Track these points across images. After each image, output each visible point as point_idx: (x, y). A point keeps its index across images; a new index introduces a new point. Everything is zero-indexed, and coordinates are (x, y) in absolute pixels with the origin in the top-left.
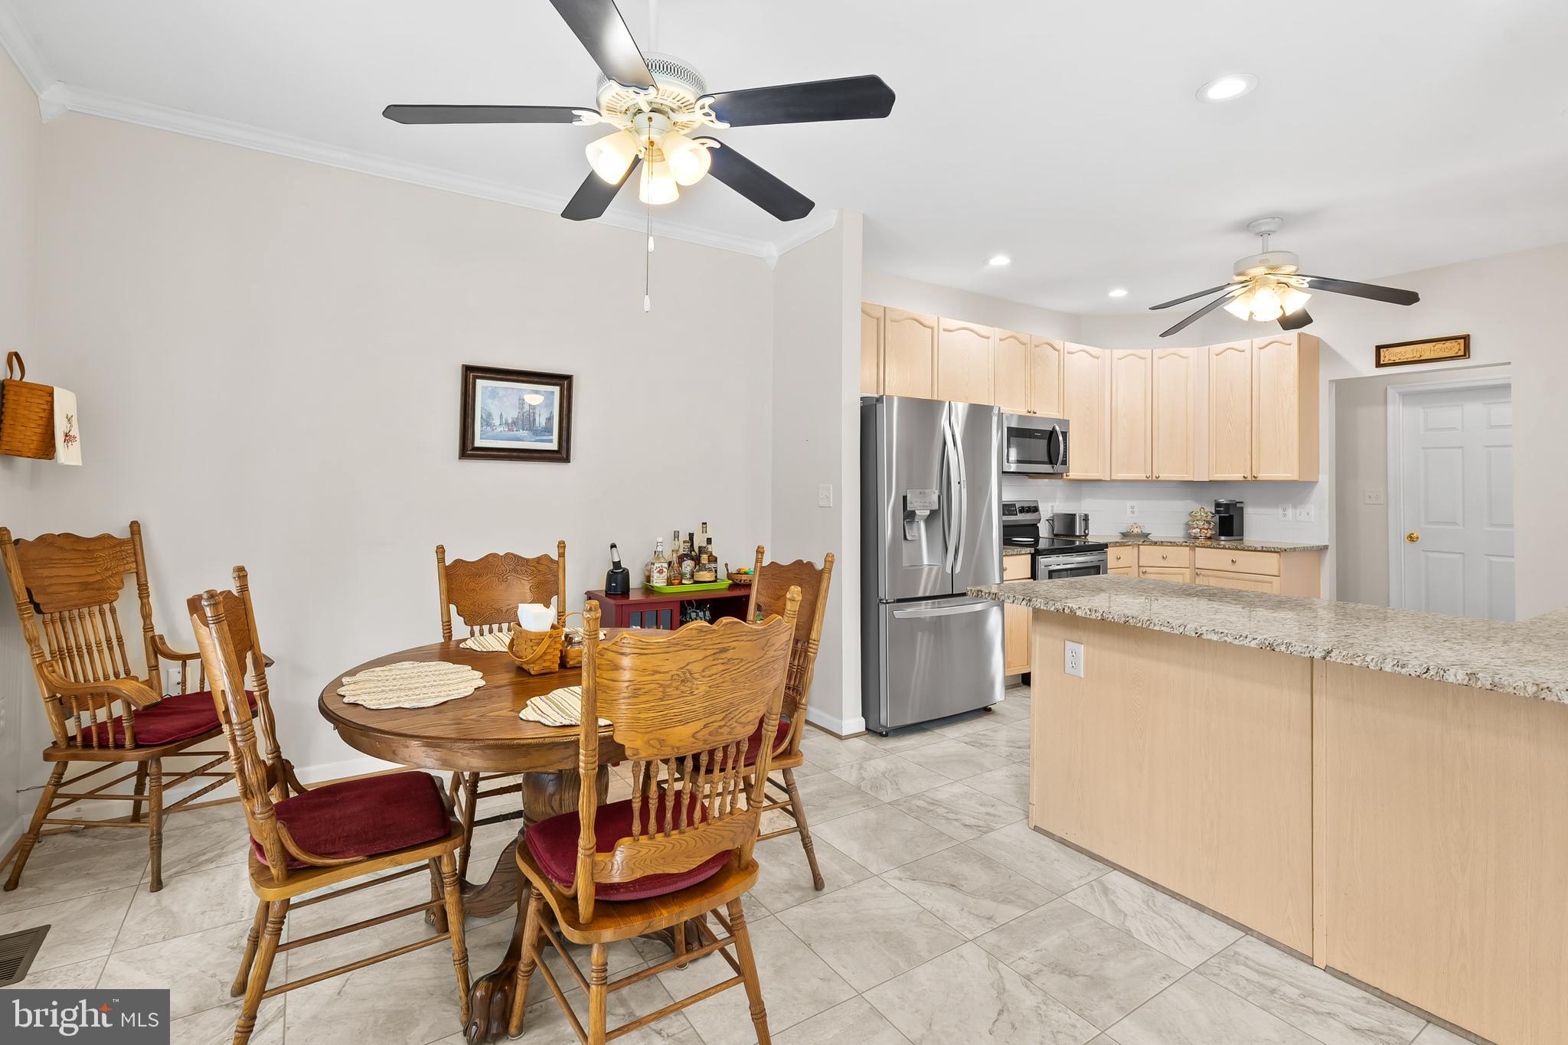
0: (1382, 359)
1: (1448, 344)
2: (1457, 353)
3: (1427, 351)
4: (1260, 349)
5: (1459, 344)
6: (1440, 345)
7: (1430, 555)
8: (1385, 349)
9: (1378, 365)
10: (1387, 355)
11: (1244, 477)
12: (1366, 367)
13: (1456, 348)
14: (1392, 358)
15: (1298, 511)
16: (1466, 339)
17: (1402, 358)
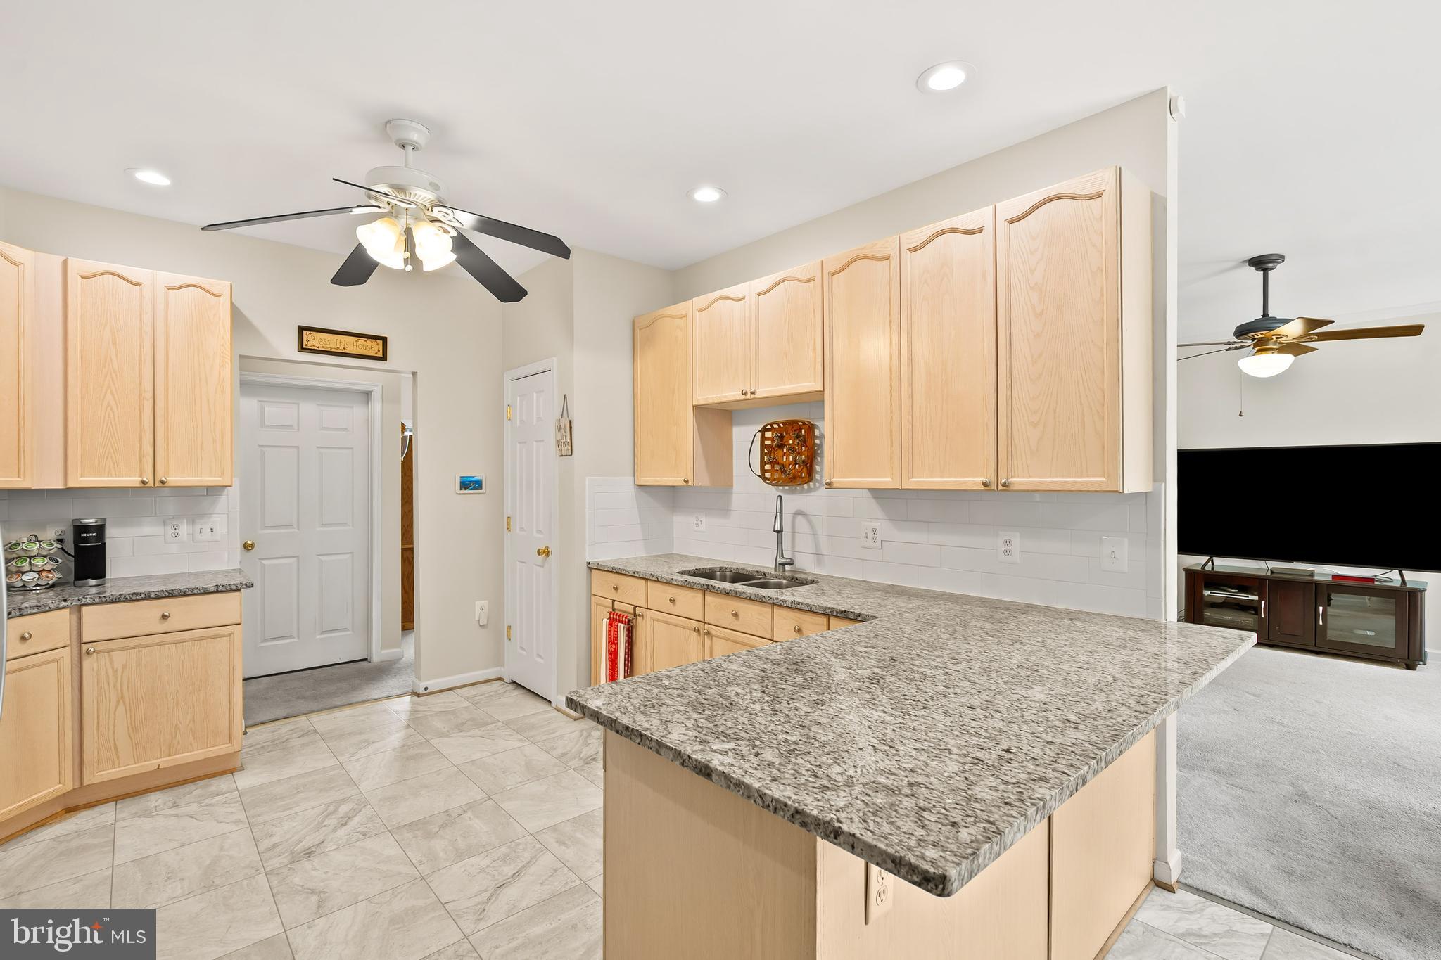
0: (305, 342)
1: (369, 342)
2: (376, 354)
3: (350, 345)
4: (169, 289)
5: (378, 344)
6: (361, 341)
7: (265, 562)
8: (308, 332)
9: (302, 349)
10: (312, 340)
11: (143, 482)
12: (287, 347)
13: (374, 348)
14: (316, 344)
15: (198, 527)
16: (384, 340)
17: (326, 346)
